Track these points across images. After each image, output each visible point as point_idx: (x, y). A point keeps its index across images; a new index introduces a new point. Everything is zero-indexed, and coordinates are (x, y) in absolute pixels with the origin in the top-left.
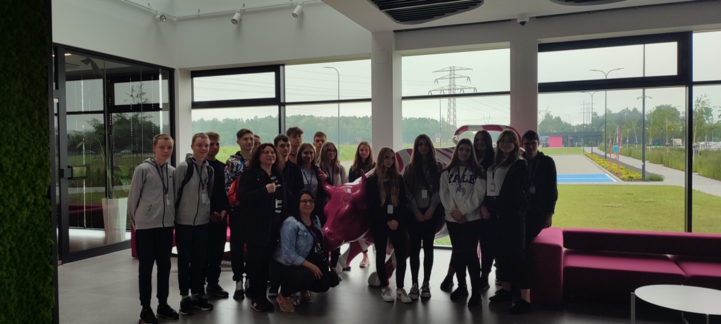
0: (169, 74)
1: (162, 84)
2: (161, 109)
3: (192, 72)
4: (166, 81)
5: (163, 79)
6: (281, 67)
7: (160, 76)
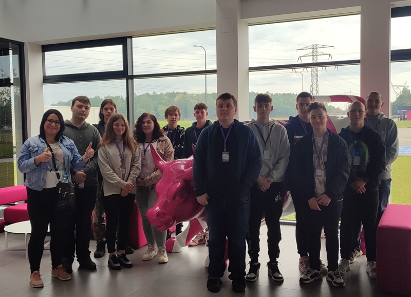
0: (19, 48)
1: (12, 59)
2: (12, 84)
3: (42, 46)
4: (17, 56)
5: (13, 54)
6: (129, 40)
7: (11, 52)
